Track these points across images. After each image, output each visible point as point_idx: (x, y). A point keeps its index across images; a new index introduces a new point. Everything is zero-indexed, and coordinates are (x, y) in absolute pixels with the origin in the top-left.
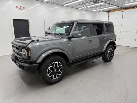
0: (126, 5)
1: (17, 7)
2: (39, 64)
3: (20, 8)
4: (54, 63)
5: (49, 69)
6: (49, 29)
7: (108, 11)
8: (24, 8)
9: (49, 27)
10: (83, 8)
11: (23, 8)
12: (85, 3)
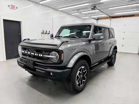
0: (115, 14)
1: (9, 6)
2: (71, 69)
3: (12, 7)
4: (82, 68)
5: (78, 75)
6: (43, 33)
7: (97, 19)
8: (17, 8)
9: (43, 31)
10: (78, 13)
11: (15, 8)
12: (79, 9)
